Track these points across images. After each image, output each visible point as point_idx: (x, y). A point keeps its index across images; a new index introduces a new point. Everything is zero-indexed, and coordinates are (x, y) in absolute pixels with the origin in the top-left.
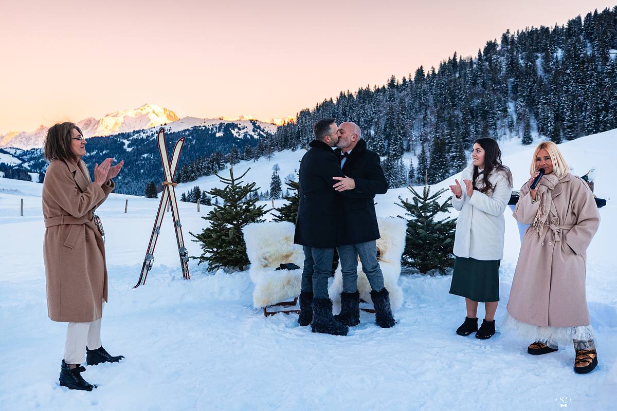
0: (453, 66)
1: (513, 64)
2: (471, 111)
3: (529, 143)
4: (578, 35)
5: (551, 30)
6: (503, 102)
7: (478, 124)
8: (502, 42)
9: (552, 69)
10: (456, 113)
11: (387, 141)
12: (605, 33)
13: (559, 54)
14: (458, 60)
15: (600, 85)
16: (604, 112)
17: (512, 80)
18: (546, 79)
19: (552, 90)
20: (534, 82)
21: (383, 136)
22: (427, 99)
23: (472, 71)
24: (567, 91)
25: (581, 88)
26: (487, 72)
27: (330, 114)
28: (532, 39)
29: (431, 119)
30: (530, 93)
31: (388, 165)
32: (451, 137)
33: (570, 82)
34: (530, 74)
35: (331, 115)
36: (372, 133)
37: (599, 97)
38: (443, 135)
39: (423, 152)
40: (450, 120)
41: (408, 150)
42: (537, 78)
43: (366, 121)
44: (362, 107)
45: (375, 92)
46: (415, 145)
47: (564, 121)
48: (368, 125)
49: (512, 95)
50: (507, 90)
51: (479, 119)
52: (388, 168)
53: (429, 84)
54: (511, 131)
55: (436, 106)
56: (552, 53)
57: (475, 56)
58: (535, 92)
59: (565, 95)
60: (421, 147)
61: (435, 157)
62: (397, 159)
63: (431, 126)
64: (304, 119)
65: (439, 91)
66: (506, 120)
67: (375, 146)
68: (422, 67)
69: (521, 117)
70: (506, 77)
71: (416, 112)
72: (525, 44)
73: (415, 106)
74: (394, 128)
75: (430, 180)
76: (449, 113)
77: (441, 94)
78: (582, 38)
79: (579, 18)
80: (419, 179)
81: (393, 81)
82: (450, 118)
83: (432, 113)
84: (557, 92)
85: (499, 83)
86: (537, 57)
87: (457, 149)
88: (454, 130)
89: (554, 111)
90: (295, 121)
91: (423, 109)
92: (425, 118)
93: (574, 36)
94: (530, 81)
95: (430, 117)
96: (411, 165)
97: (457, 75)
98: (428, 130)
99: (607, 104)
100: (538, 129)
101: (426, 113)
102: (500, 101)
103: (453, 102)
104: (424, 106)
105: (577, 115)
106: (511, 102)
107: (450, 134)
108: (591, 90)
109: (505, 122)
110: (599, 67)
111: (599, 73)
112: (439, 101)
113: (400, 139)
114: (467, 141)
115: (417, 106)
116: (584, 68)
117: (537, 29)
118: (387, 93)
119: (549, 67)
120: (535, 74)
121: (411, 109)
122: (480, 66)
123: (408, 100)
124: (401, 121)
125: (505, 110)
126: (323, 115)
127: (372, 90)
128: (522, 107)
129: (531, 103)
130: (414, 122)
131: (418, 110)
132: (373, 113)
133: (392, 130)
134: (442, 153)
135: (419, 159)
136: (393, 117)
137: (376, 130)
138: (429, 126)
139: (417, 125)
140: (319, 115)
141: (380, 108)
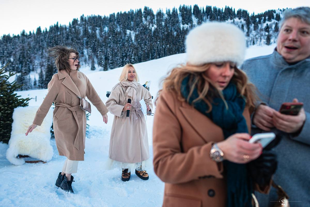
0: (56, 29)
1: (86, 31)
3: (94, 70)
4: (114, 22)
5: (102, 18)
6: (82, 49)
8: (81, 20)
9: (103, 36)
11: (21, 65)
12: (125, 22)
13: (106, 29)
14: (59, 26)
15: (123, 45)
16: (125, 58)
17: (85, 39)
18: (101, 40)
19: (104, 46)
20: (96, 41)
21: (18, 62)
22: (43, 44)
23: (66, 32)
24: (110, 47)
25: (116, 46)
26: (74, 34)
28: (94, 20)
29: (45, 55)
30: (94, 46)
31: (21, 78)
33: (111, 43)
34: (94, 37)
36: (12, 60)
37: (123, 51)
38: (52, 63)
39: (42, 72)
41: (33, 70)
42: (97, 39)
43: (8, 53)
44: (5, 45)
45: (13, 37)
46: (37, 68)
47: (109, 60)
48: (9, 55)
49: (86, 46)
50: (83, 43)
52: (22, 80)
53: (44, 36)
54: (85, 63)
56: (103, 28)
57: (68, 25)
58: (96, 45)
59: (109, 48)
60: (40, 69)
61: (48, 74)
62: (27, 75)
66: (83, 58)
67: (13, 67)
68: (40, 27)
69: (90, 57)
70: (83, 37)
71: (37, 50)
72: (91, 23)
73: (36, 47)
74: (25, 58)
75: (45, 87)
77: (51, 42)
78: (116, 23)
79: (114, 14)
80: (39, 86)
81: (24, 32)
83: (46, 51)
84: (106, 46)
85: (79, 39)
86: (97, 29)
89: (105, 55)
91: (41, 49)
92: (42, 54)
93: (112, 22)
94: (94, 40)
96: (35, 78)
97: (59, 33)
98: (44, 60)
99: (126, 54)
100: (98, 63)
101: (43, 52)
102: (80, 49)
104: (41, 47)
105: (115, 58)
106: (85, 49)
108: (120, 47)
110: (123, 37)
111: (123, 39)
113: (28, 64)
115: (37, 47)
116: (117, 37)
117: (96, 16)
118: (21, 38)
119: (102, 34)
120: (96, 37)
121: (34, 49)
122: (70, 30)
123: (32, 44)
124: (28, 55)
125: (82, 53)
127: (12, 36)
128: (90, 52)
129: (94, 50)
130: (36, 55)
131: (38, 49)
132: (12, 49)
133: (23, 59)
134: (51, 73)
135: (39, 75)
136: (24, 52)
137: (14, 59)
138: (44, 58)
139: (38, 57)
141: (16, 46)
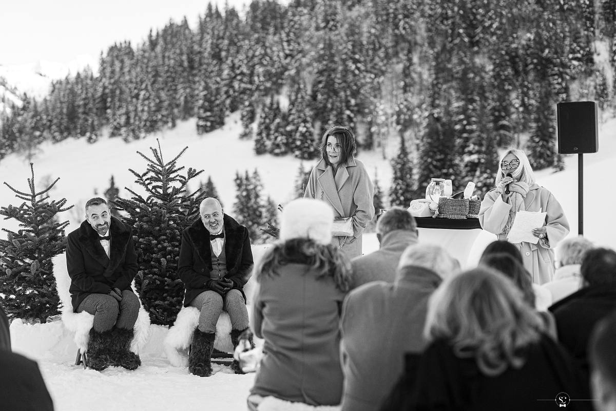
2: (513, 58)
6: (583, 40)
7: (529, 89)
10: (478, 61)
11: (318, 124)
21: (309, 112)
22: (411, 27)
27: (181, 54)
29: (420, 75)
32: (468, 118)
35: (184, 57)
36: (284, 102)
38: (448, 113)
39: (404, 151)
40: (464, 79)
41: (369, 146)
43: (268, 75)
46: (385, 135)
48: (274, 83)
49: (603, 24)
50: (593, 13)
51: (532, 76)
55: (432, 44)
60: (399, 139)
61: (431, 163)
63: (421, 90)
64: (117, 65)
65: (439, 10)
66: (590, 82)
67: (289, 134)
71: (387, 57)
73: (384, 42)
74: (336, 93)
76: (461, 62)
77: (445, 17)
82: (465, 72)
83: (424, 59)
87: (481, 145)
88: (472, 101)
90: (95, 70)
91: (402, 49)
92: (406, 73)
95: (419, 69)
96: (377, 183)
98: (414, 100)
101: (410, 60)
102: (576, 38)
103: (471, 37)
104: (405, 43)
106: (601, 40)
107: (464, 111)
109: (589, 86)
112: (439, 32)
113: (350, 119)
114: (504, 127)
115: (388, 41)
121: (375, 50)
123: (367, 29)
124: (350, 77)
125: (588, 59)
126: (164, 57)
127: (282, 3)
130: (382, 79)
131: (390, 51)
132: (287, 56)
133: (329, 97)
134: (446, 155)
135: (394, 167)
136: (333, 66)
137: (293, 98)
138: (416, 91)
139: (390, 88)
140: (156, 57)
141: (302, 45)
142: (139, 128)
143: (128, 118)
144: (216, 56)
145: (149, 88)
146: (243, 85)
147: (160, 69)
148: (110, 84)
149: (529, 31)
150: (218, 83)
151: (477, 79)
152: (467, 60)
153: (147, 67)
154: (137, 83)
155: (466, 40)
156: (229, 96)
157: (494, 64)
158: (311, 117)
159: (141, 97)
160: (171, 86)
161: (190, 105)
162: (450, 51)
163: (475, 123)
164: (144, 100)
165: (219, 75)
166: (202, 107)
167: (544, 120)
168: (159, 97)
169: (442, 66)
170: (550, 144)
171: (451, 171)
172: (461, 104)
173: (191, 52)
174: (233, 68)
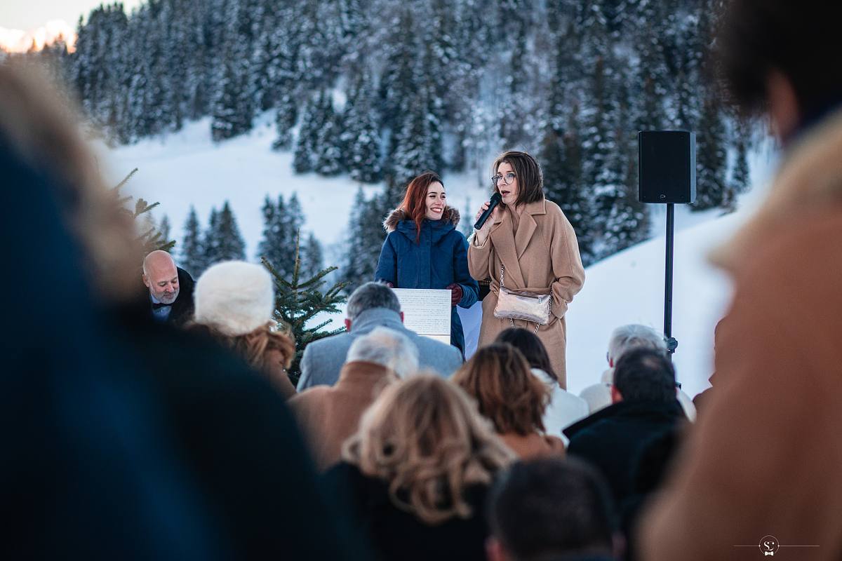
2: (669, 50)
7: (689, 94)
10: (619, 51)
11: (387, 133)
21: (374, 115)
27: (195, 24)
29: (536, 68)
32: (602, 131)
35: (199, 30)
36: (339, 99)
38: (574, 124)
40: (597, 76)
41: (459, 166)
43: (318, 59)
46: (482, 152)
48: (327, 71)
51: (693, 76)
55: (554, 25)
63: (536, 89)
64: (103, 37)
67: (345, 145)
71: (490, 40)
73: (485, 18)
74: (414, 89)
76: (595, 52)
82: (600, 67)
83: (542, 45)
87: (619, 171)
88: (608, 108)
90: (71, 42)
91: (512, 30)
92: (516, 64)
95: (534, 60)
98: (526, 103)
101: (522, 46)
103: (610, 17)
104: (515, 22)
107: (597, 121)
112: (564, 9)
113: (433, 127)
115: (492, 18)
121: (472, 29)
124: (436, 68)
126: (169, 28)
130: (480, 71)
131: (495, 32)
132: (346, 33)
133: (405, 94)
134: (569, 183)
136: (412, 50)
137: (353, 93)
138: (530, 91)
139: (491, 86)
140: (158, 27)
141: (369, 18)
142: (129, 128)
143: (114, 114)
144: (245, 29)
145: (147, 71)
146: (281, 73)
147: (164, 44)
148: (90, 63)
149: (691, 12)
150: (245, 67)
151: (617, 77)
152: (602, 49)
153: (145, 41)
154: (128, 63)
155: (603, 20)
156: (260, 87)
157: (642, 56)
158: (377, 122)
159: (134, 83)
160: (177, 68)
161: (203, 98)
162: (580, 36)
163: (612, 139)
164: (138, 88)
165: (248, 56)
166: (221, 101)
167: (710, 140)
168: (159, 84)
169: (566, 55)
170: (718, 175)
171: (576, 207)
172: (592, 111)
173: (209, 22)
174: (268, 47)
